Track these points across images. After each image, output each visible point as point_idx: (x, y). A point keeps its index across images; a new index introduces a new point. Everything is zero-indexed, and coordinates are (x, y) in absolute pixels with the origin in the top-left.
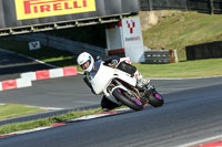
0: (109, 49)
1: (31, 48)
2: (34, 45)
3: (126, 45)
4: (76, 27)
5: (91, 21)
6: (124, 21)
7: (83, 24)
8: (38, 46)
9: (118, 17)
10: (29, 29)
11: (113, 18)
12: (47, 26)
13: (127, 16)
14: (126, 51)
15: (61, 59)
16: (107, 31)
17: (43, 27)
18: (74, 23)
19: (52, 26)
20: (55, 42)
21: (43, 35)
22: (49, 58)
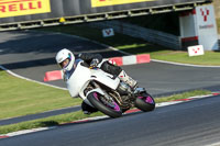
0: (182, 36)
1: (105, 35)
2: (108, 33)
3: (200, 33)
4: (150, 15)
5: (165, 8)
6: (198, 8)
7: (157, 12)
8: (112, 34)
9: (192, 5)
10: (103, 16)
11: (186, 5)
12: (121, 13)
13: (201, 4)
14: (200, 39)
15: (134, 46)
16: (181, 19)
17: (117, 14)
18: (147, 11)
19: (126, 13)
20: (128, 29)
21: (117, 23)
22: (123, 45)
